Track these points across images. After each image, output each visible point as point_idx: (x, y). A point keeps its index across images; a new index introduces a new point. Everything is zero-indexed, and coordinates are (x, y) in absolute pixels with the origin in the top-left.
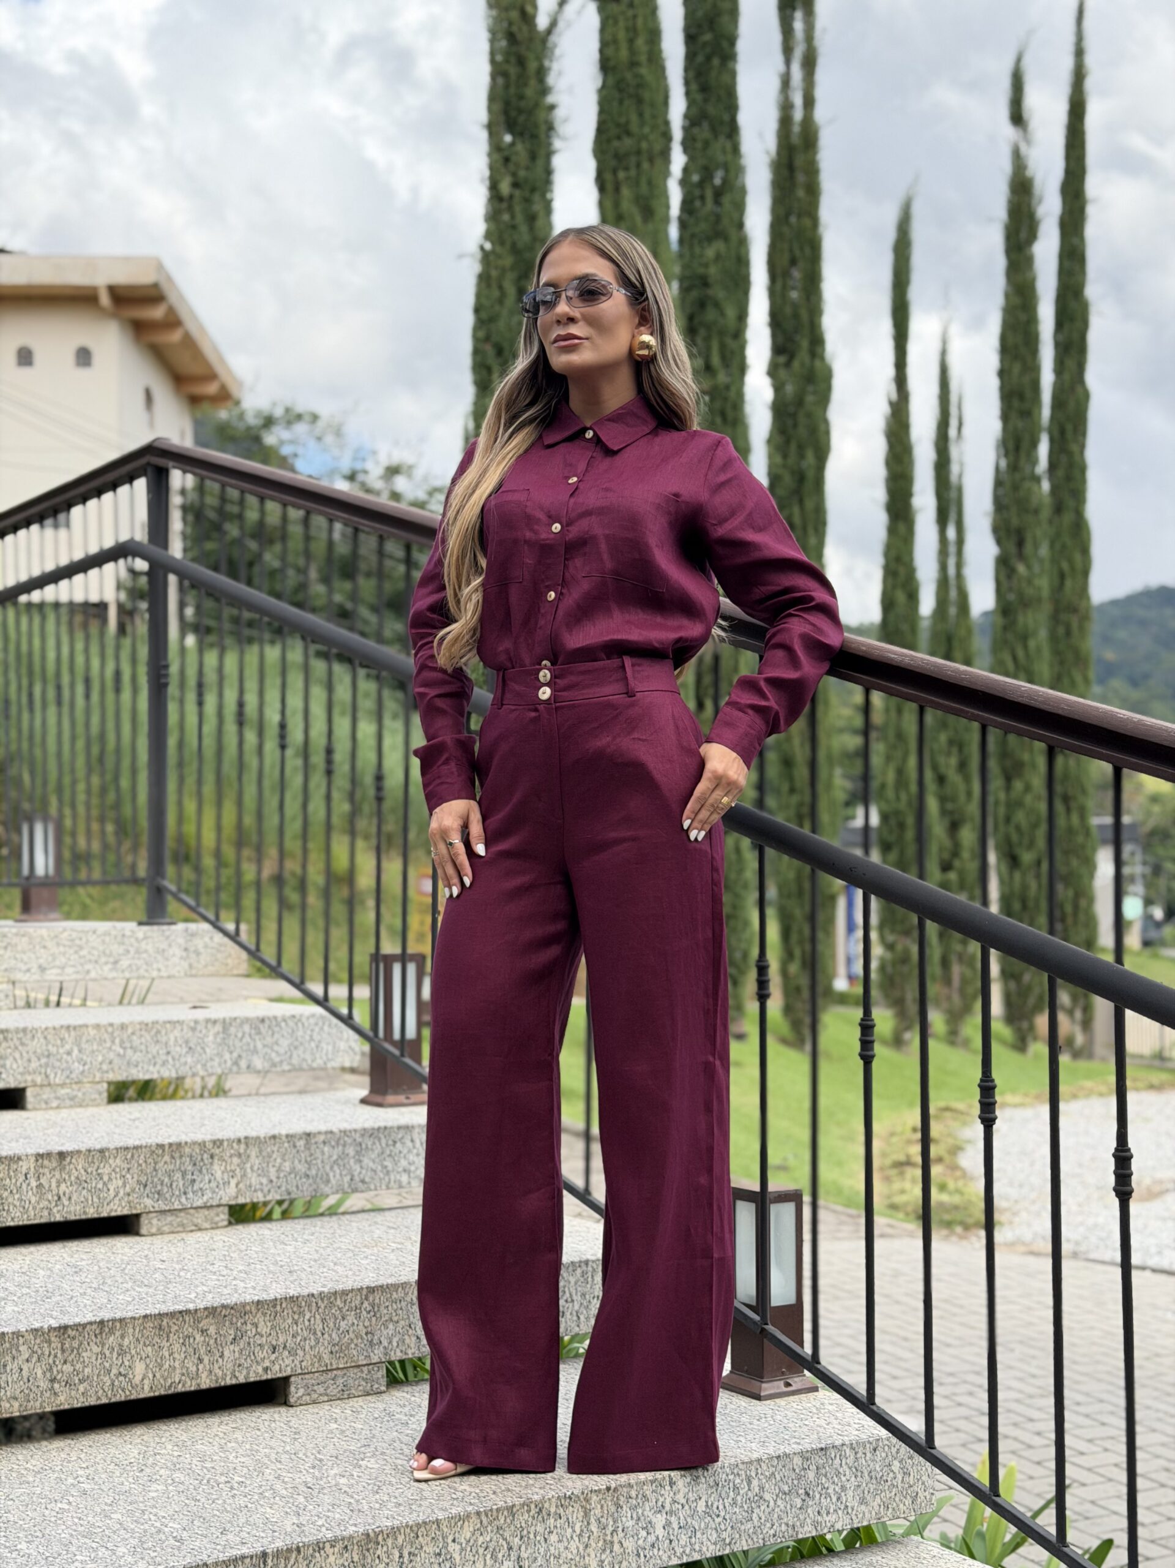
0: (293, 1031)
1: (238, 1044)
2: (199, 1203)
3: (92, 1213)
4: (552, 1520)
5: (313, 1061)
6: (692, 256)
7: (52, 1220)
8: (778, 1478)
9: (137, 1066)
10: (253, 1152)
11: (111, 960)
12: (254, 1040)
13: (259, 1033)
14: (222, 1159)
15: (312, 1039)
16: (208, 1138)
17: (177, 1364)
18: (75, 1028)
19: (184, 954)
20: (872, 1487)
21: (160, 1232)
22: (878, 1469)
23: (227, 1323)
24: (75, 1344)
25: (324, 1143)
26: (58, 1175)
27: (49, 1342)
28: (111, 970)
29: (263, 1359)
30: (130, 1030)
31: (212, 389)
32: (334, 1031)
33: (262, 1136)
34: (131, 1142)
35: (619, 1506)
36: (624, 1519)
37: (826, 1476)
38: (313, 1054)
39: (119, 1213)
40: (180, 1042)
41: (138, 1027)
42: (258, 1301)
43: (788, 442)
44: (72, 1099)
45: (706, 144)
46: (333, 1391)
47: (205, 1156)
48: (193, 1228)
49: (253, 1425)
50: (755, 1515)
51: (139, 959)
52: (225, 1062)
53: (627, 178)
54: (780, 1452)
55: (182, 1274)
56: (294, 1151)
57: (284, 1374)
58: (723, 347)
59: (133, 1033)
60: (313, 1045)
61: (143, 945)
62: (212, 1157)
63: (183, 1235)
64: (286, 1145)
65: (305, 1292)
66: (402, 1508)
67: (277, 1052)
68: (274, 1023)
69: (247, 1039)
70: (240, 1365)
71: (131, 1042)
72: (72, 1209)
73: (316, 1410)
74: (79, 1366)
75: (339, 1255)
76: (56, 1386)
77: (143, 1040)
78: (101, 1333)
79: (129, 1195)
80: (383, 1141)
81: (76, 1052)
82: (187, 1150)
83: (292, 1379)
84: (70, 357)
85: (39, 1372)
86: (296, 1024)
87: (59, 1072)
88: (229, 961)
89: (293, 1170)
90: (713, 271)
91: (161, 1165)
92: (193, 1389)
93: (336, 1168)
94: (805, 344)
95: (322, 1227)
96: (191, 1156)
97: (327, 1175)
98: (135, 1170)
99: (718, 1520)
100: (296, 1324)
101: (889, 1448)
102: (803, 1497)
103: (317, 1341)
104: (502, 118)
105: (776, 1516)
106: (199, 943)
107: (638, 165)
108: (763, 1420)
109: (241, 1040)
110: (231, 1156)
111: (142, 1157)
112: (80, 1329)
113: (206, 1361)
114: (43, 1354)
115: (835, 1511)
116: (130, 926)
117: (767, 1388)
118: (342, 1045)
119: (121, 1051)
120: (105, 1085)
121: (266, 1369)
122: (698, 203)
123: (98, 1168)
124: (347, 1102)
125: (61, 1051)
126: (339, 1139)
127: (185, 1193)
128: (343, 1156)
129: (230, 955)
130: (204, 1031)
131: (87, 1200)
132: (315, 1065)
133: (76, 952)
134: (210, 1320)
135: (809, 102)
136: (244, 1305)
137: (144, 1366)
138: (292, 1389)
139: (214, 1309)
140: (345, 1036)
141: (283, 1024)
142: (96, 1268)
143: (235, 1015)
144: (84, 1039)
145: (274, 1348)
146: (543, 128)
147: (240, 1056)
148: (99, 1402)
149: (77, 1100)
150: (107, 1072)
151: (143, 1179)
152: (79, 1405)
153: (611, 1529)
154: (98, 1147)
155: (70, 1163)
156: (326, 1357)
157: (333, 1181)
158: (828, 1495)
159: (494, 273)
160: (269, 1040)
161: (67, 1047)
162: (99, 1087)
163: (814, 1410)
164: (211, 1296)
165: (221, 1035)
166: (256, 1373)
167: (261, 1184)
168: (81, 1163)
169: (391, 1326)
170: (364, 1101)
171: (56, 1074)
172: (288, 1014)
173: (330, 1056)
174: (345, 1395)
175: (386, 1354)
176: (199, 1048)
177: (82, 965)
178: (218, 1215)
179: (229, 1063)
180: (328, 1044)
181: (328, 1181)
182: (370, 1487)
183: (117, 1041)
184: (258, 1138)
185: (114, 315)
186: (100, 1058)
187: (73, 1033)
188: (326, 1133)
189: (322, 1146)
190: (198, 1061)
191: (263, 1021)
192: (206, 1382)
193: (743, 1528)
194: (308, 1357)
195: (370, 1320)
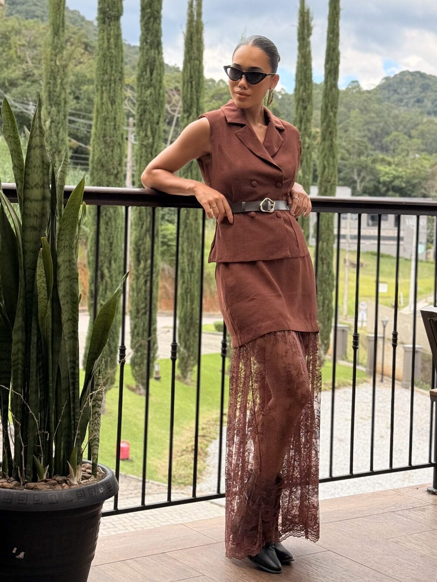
122: (144, 73)
135: (199, 15)
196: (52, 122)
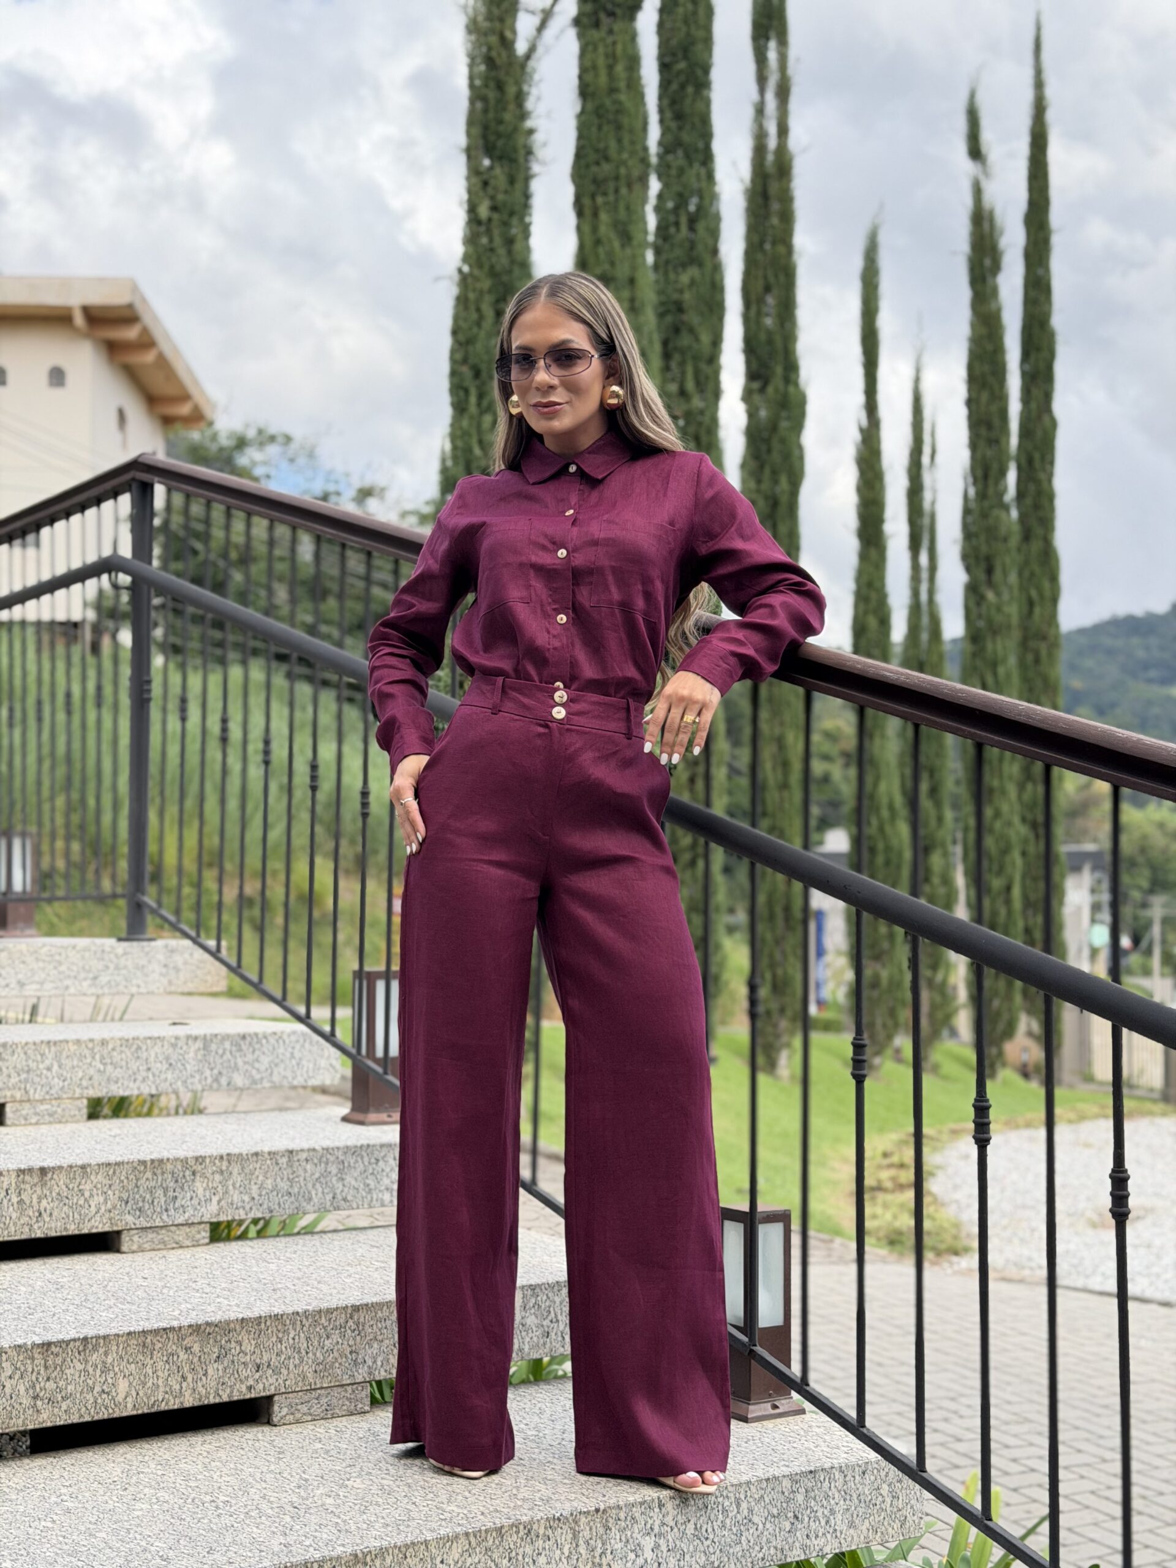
0: (274, 1049)
1: (219, 1061)
2: (181, 1220)
3: (72, 1230)
4: (541, 1542)
5: (294, 1078)
6: (667, 281)
7: (33, 1236)
8: (767, 1501)
9: (117, 1082)
10: (236, 1169)
11: (91, 975)
12: (235, 1058)
13: (240, 1050)
14: (203, 1176)
15: (292, 1056)
16: (190, 1154)
17: (160, 1382)
18: (55, 1043)
19: (164, 970)
20: (861, 1511)
21: (141, 1250)
22: (867, 1492)
23: (211, 1341)
24: (59, 1361)
25: (307, 1160)
26: (39, 1192)
27: (33, 1359)
28: (90, 986)
29: (247, 1378)
30: (110, 1046)
31: (185, 409)
32: (315, 1049)
33: (244, 1153)
34: (113, 1159)
35: (608, 1528)
36: (613, 1541)
37: (815, 1499)
38: (293, 1072)
39: (100, 1230)
40: (161, 1058)
41: (119, 1042)
42: (243, 1319)
43: (761, 467)
44: (51, 1115)
45: (681, 171)
46: (317, 1410)
47: (188, 1173)
48: (174, 1245)
49: (236, 1444)
50: (743, 1538)
51: (118, 975)
52: (206, 1078)
53: (606, 203)
54: (769, 1475)
55: (165, 1291)
56: (277, 1168)
57: (268, 1393)
58: (697, 373)
59: (113, 1049)
60: (294, 1062)
61: (123, 962)
62: (194, 1173)
63: (164, 1252)
64: (268, 1162)
65: (290, 1310)
66: (390, 1529)
67: (258, 1070)
68: (255, 1040)
69: (228, 1056)
70: (223, 1384)
71: (111, 1058)
72: (53, 1225)
73: (300, 1430)
74: (62, 1383)
75: (323, 1274)
76: (39, 1403)
77: (123, 1056)
78: (84, 1350)
79: (110, 1211)
80: (366, 1159)
81: (55, 1067)
82: (169, 1167)
83: (276, 1398)
84: (43, 377)
85: (22, 1389)
86: (277, 1041)
87: (39, 1088)
88: (209, 978)
89: (275, 1188)
90: (687, 296)
91: (142, 1181)
92: (176, 1407)
93: (318, 1185)
94: (779, 370)
95: (304, 1245)
96: (173, 1173)
97: (309, 1192)
98: (116, 1187)
99: (707, 1543)
100: (281, 1342)
101: (879, 1471)
102: (792, 1520)
103: (302, 1360)
104: (481, 142)
105: (765, 1539)
106: (178, 959)
107: (617, 191)
108: (751, 1442)
109: (222, 1056)
110: (213, 1173)
111: (124, 1173)
112: (64, 1346)
113: (190, 1379)
114: (26, 1370)
115: (824, 1534)
116: (110, 942)
117: (754, 1410)
118: (323, 1063)
119: (102, 1068)
120: (85, 1102)
121: (250, 1388)
122: (672, 230)
123: (80, 1184)
124: (328, 1119)
125: (41, 1066)
126: (322, 1156)
127: (167, 1210)
128: (326, 1174)
129: (209, 973)
130: (185, 1048)
131: (68, 1217)
132: (295, 1083)
133: (55, 968)
134: (194, 1337)
135: (783, 131)
136: (228, 1322)
137: (127, 1384)
138: (276, 1408)
139: (199, 1326)
140: (326, 1053)
141: (264, 1041)
142: (78, 1285)
143: (216, 1031)
144: (64, 1055)
145: (258, 1367)
146: (522, 152)
147: (220, 1073)
148: (82, 1420)
149: (56, 1116)
150: (87, 1088)
151: (125, 1196)
152: (62, 1423)
153: (599, 1551)
154: (80, 1163)
155: (52, 1179)
156: (310, 1375)
157: (315, 1200)
158: (816, 1519)
159: (472, 296)
160: (250, 1057)
161: (47, 1062)
162: (78, 1103)
163: (802, 1433)
164: (195, 1313)
165: (202, 1052)
166: (239, 1392)
167: (243, 1201)
168: (62, 1179)
169: (375, 1345)
170: (345, 1119)
171: (35, 1090)
172: (269, 1031)
173: (311, 1074)
174: (329, 1414)
175: (370, 1373)
176: (179, 1065)
177: (61, 980)
178: (199, 1232)
179: (209, 1080)
180: (309, 1061)
181: (310, 1199)
182: (357, 1508)
183: (98, 1057)
184: (241, 1154)
185: (87, 336)
186: (80, 1074)
187: (53, 1049)
188: (309, 1150)
189: (304, 1164)
190: (179, 1078)
191: (244, 1037)
192: (189, 1401)
193: (731, 1551)
194: (292, 1376)
195: (354, 1339)
196: (494, 208)
